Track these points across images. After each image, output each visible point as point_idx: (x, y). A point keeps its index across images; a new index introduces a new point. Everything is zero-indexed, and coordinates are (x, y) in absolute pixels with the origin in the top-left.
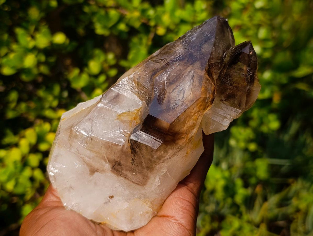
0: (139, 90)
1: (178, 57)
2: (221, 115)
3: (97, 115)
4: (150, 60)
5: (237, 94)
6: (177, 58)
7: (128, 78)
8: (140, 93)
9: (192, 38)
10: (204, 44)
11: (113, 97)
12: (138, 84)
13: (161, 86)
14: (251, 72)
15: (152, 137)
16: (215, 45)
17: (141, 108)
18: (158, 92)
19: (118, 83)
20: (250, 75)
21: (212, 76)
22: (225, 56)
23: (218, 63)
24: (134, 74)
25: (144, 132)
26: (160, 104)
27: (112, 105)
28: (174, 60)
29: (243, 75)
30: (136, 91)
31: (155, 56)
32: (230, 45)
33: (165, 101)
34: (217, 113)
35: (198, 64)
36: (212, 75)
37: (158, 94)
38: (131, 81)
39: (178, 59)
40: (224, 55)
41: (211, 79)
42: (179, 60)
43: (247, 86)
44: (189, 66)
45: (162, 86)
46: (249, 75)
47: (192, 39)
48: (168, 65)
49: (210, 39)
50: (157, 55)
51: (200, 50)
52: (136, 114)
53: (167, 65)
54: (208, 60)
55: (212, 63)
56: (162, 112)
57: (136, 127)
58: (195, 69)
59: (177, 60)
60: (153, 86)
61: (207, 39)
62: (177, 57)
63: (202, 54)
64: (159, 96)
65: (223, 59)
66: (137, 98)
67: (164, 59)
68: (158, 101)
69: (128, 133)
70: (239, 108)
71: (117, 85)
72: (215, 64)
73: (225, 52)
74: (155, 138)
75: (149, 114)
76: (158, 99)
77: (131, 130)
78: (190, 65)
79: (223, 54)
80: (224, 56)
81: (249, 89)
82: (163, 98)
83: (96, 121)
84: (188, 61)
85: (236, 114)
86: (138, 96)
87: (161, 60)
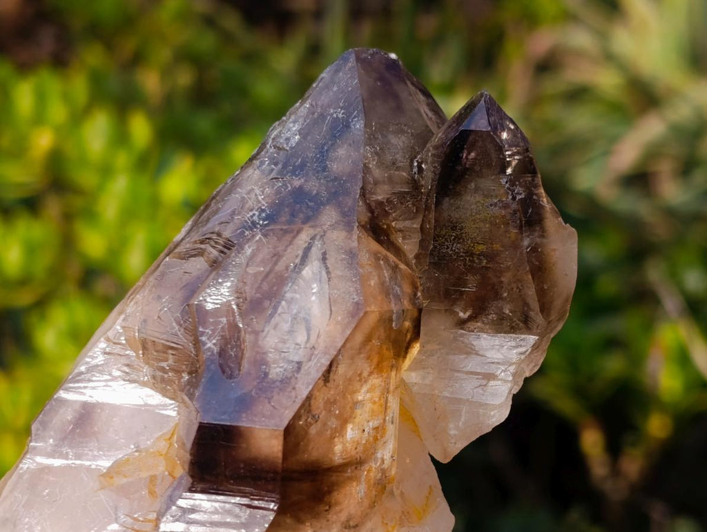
0: (152, 366)
1: (257, 213)
2: (472, 373)
3: (26, 497)
4: (167, 259)
5: (502, 282)
6: (254, 215)
7: (108, 340)
8: (159, 374)
9: (288, 139)
10: (332, 145)
11: (70, 422)
12: (144, 348)
13: (220, 322)
14: (518, 189)
15: (237, 500)
16: (370, 140)
17: (177, 425)
18: (214, 341)
19: (76, 371)
20: (518, 197)
21: (389, 239)
22: (420, 169)
23: (401, 196)
24: (124, 320)
25: (203, 492)
26: (231, 377)
27: (71, 447)
28: (244, 227)
29: (495, 204)
30: (146, 372)
31: (183, 239)
32: (430, 131)
33: (245, 365)
34: (458, 371)
35: (329, 216)
36: (388, 235)
37: (216, 350)
38: (117, 349)
39: (255, 218)
40: (416, 164)
41: (388, 250)
42: (260, 219)
43: (522, 240)
44: (299, 232)
45: (224, 320)
46: (514, 198)
47: (287, 144)
48: (229, 249)
49: (348, 126)
50: (185, 236)
51: (325, 169)
52: (167, 452)
53: (226, 250)
54: (359, 191)
55: (380, 198)
56: (245, 403)
57: (171, 489)
58: (325, 232)
59: (254, 224)
60: (196, 329)
61: (339, 130)
62: (251, 214)
63: (336, 179)
64: (222, 353)
65: (415, 181)
66: (154, 398)
67: (214, 237)
68: (224, 372)
69: (150, 521)
70: (529, 330)
71: (73, 378)
72: (389, 201)
73: (416, 157)
74: (245, 501)
75: (200, 423)
76: (221, 366)
77: (158, 504)
78: (304, 223)
79: (412, 162)
80: (415, 170)
81: (534, 249)
82: (240, 355)
83: (27, 520)
84: (293, 215)
85: (521, 354)
86: (154, 387)
87: (202, 242)
